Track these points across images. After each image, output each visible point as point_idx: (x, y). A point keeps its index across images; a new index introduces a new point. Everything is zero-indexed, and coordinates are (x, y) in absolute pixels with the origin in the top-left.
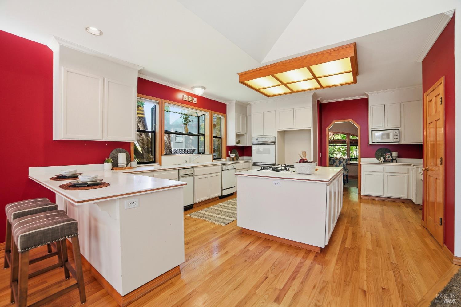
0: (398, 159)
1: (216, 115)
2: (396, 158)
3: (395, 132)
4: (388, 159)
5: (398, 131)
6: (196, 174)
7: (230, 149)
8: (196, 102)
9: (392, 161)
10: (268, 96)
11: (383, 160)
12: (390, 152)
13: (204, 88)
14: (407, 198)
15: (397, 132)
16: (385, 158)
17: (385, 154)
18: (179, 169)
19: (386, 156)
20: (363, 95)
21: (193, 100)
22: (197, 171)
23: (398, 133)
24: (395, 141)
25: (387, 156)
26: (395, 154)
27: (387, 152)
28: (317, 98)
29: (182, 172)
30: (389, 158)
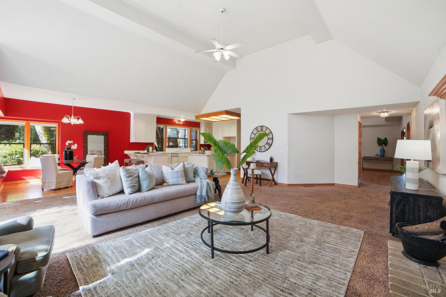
1: (194, 129)
6: (179, 156)
7: (201, 145)
8: (182, 124)
13: (185, 118)
18: (172, 154)
22: (180, 155)
29: (173, 155)
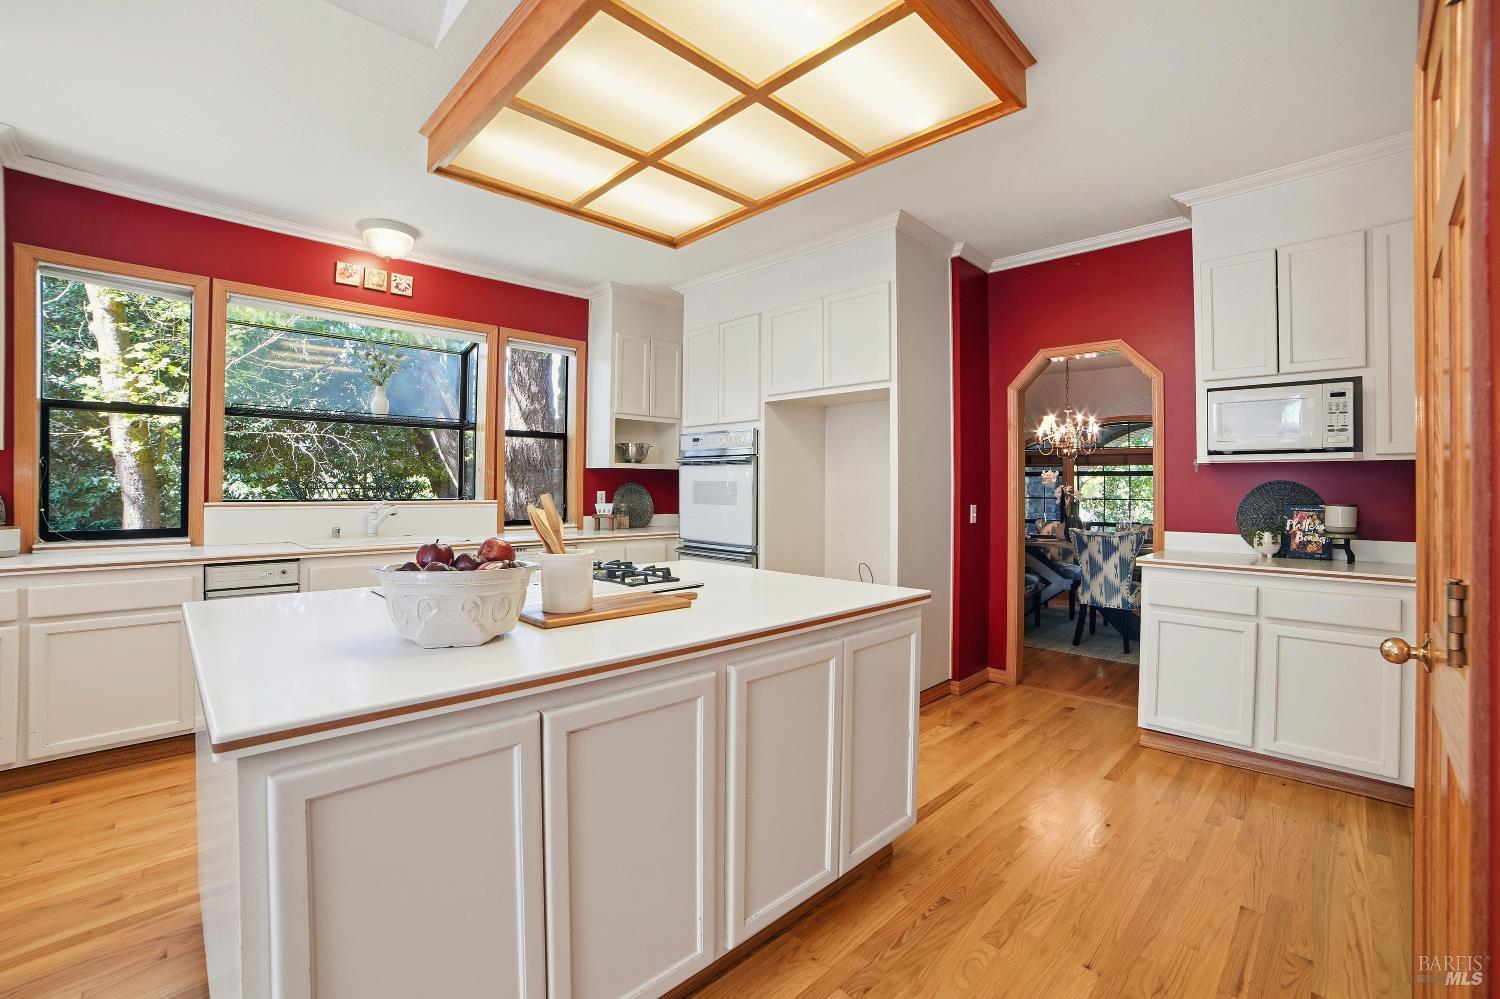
0: (1357, 545)
1: (521, 344)
2: (1347, 542)
3: (1333, 395)
4: (1303, 544)
5: (1348, 387)
8: (409, 293)
9: (1326, 554)
10: (672, 243)
11: (1276, 549)
12: (1315, 502)
13: (415, 233)
14: (1396, 775)
15: (1342, 394)
16: (1286, 539)
17: (1291, 518)
19: (1292, 523)
20: (1170, 215)
21: (393, 284)
23: (1349, 398)
24: (1333, 441)
25: (1301, 525)
26: (1339, 517)
27: (1302, 504)
28: (951, 249)
30: (1310, 538)
